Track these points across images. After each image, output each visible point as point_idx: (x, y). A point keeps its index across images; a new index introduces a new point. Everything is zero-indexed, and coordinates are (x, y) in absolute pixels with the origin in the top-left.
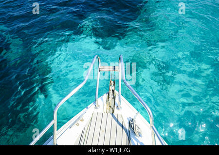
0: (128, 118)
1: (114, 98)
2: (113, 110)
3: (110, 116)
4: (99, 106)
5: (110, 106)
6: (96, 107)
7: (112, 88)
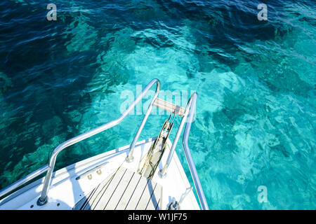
0: (170, 197)
1: (162, 151)
2: (154, 171)
3: (144, 180)
4: (133, 158)
5: (151, 163)
6: (127, 160)
7: (164, 134)
